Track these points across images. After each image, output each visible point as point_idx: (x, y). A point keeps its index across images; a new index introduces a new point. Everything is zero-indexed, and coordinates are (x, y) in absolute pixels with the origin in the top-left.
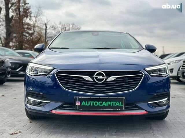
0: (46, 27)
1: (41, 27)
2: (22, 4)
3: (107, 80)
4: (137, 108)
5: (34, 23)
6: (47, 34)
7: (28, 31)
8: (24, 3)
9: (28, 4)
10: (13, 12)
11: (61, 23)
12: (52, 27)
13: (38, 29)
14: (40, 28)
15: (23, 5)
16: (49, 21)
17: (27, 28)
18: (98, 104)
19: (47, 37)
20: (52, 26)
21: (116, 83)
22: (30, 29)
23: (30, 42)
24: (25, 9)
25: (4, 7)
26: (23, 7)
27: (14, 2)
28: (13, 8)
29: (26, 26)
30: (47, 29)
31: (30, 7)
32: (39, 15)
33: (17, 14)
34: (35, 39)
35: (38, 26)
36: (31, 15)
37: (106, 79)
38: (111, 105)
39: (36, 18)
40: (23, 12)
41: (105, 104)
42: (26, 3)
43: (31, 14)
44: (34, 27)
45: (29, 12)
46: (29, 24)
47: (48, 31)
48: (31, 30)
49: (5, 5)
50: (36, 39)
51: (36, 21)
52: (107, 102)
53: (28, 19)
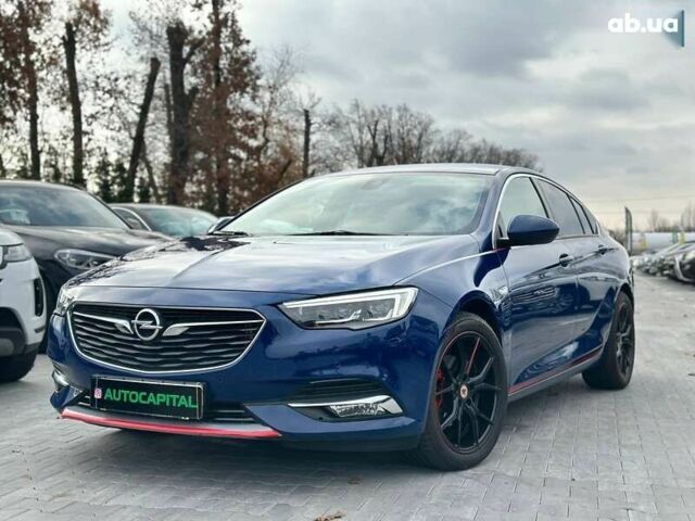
0: (308, 123)
1: (291, 123)
2: (226, 44)
3: (164, 334)
4: (251, 419)
5: (266, 109)
6: (310, 147)
7: (245, 139)
8: (234, 38)
9: (248, 42)
10: (194, 73)
11: (357, 106)
12: (330, 124)
13: (279, 132)
14: (287, 128)
15: (230, 45)
16: (319, 99)
17: (244, 130)
18: (138, 397)
19: (310, 161)
20: (327, 121)
21: (185, 343)
22: (252, 134)
23: (253, 179)
24: (237, 60)
25: (167, 56)
26: (229, 56)
27: (200, 37)
28: (196, 59)
29: (240, 124)
30: (312, 129)
31: (254, 53)
32: (282, 81)
33: (208, 78)
34: (270, 170)
35: (280, 122)
36: (259, 82)
37: (161, 331)
38: (168, 404)
39: (272, 93)
40: (229, 72)
41: (153, 400)
42: (242, 38)
43: (258, 78)
44: (266, 124)
45: (250, 73)
46: (249, 115)
47: (313, 138)
48: (255, 137)
49: (169, 50)
50: (273, 170)
51: (273, 102)
52: (159, 395)
53: (247, 98)
